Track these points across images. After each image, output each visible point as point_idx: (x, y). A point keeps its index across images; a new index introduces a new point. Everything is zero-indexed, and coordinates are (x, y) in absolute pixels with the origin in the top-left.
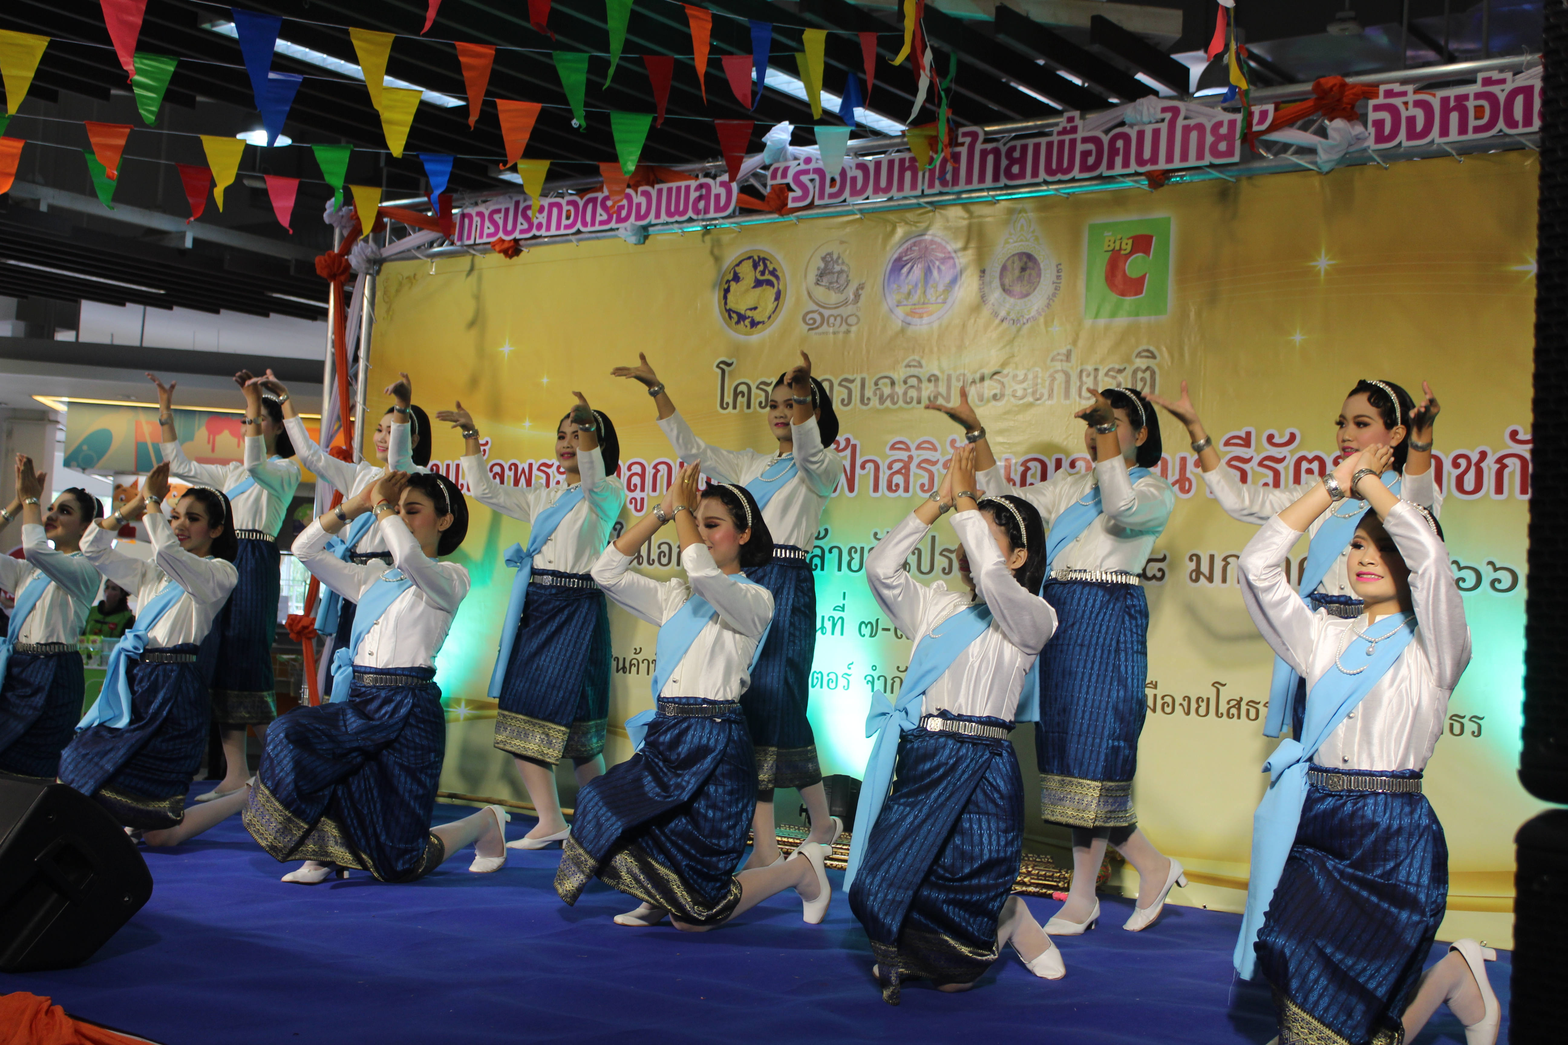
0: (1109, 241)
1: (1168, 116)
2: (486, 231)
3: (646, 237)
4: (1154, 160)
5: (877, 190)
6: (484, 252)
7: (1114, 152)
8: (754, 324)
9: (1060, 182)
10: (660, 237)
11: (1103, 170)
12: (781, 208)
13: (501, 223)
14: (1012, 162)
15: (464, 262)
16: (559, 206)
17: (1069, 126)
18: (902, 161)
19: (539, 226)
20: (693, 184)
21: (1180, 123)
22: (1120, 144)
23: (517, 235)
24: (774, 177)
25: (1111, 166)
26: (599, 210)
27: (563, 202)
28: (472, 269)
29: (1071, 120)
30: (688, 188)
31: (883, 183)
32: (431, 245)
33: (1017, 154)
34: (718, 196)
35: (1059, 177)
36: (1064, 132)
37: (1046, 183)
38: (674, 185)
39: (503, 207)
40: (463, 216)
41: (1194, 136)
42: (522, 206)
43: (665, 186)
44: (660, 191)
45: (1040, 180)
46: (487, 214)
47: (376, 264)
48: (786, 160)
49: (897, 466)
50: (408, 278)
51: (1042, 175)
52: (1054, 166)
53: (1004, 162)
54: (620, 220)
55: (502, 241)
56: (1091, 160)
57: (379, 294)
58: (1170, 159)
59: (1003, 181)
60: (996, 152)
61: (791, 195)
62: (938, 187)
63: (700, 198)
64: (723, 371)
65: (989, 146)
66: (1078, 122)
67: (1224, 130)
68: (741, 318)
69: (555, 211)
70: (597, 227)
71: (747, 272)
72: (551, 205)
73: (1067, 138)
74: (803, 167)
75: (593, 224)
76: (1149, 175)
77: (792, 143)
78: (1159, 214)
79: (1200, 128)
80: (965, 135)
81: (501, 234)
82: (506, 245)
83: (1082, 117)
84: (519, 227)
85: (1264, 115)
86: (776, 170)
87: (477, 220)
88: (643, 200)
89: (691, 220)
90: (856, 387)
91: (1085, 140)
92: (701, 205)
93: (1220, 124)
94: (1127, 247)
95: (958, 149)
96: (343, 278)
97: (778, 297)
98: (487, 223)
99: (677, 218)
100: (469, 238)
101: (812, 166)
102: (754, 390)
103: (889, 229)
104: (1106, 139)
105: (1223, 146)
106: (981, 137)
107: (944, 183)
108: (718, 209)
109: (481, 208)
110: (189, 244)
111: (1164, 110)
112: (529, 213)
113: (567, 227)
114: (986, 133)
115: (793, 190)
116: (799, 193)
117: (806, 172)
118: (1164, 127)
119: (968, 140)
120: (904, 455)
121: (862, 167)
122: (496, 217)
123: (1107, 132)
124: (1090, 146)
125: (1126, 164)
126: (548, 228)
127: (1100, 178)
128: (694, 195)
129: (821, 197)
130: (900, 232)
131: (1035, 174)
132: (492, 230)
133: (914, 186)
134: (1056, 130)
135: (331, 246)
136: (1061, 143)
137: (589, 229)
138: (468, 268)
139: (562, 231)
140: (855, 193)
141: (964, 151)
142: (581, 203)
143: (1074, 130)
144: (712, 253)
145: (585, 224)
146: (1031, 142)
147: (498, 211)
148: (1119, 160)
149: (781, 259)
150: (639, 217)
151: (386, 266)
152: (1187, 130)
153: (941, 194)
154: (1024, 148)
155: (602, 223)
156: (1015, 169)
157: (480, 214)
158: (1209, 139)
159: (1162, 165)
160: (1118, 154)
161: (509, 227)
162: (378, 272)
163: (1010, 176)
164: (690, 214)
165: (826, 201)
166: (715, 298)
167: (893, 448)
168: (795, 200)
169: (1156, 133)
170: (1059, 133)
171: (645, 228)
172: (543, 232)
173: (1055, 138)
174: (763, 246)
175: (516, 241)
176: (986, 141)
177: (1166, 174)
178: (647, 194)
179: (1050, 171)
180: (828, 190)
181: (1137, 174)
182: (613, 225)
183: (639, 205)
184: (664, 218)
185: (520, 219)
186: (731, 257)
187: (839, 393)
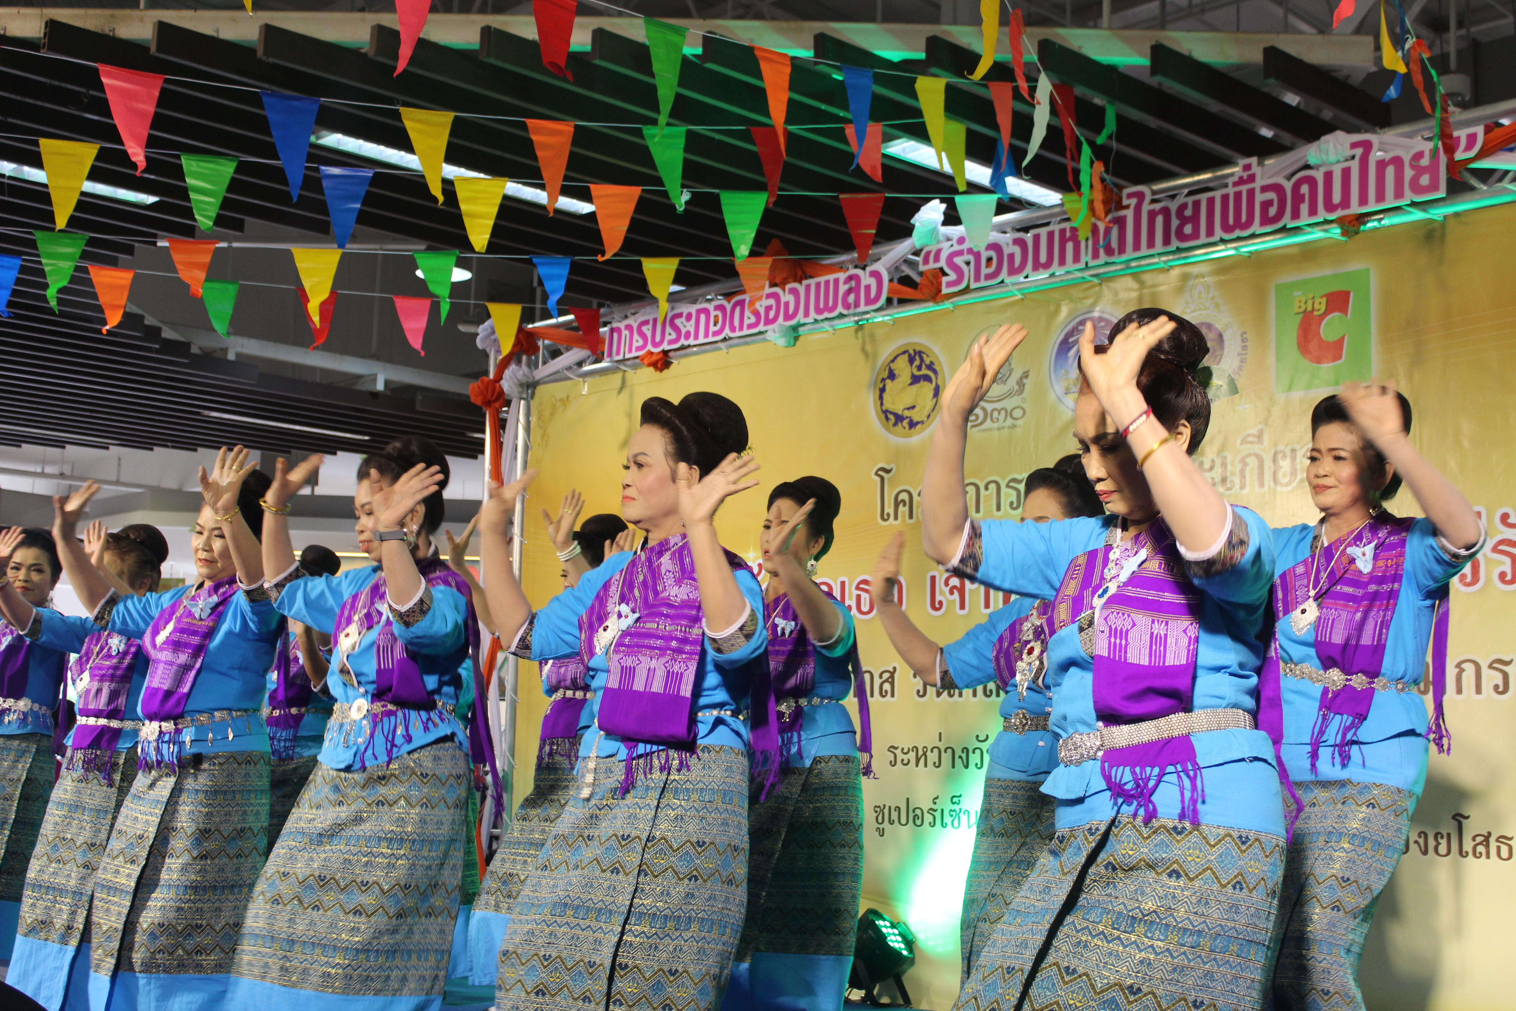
0: (1299, 301)
1: (1359, 152)
2: (635, 345)
3: (796, 338)
4: (1345, 203)
5: (1037, 266)
6: (635, 367)
7: (1298, 199)
8: (912, 424)
9: (1239, 239)
10: (810, 337)
11: (1287, 221)
12: (936, 296)
13: (649, 334)
14: (1184, 221)
15: (616, 379)
16: (706, 311)
17: (1245, 175)
18: (1063, 232)
19: (688, 335)
20: (842, 276)
21: (1373, 160)
22: (1305, 189)
23: (666, 346)
24: (926, 261)
25: (1296, 215)
26: (747, 313)
27: (710, 307)
28: (623, 386)
29: (1247, 167)
30: (836, 281)
31: (1043, 258)
32: (580, 364)
33: (1188, 212)
34: (868, 288)
35: (1238, 233)
36: (1241, 182)
37: (1223, 241)
38: (822, 279)
39: (651, 318)
40: (612, 330)
41: (1390, 171)
43: (812, 282)
44: (808, 287)
45: (1216, 238)
47: (530, 387)
48: (939, 242)
50: (561, 400)
51: (1219, 233)
52: (1231, 221)
53: (1175, 222)
54: (768, 322)
55: (651, 353)
56: (1272, 211)
57: (533, 419)
58: (1363, 201)
59: (1175, 244)
60: (1166, 212)
61: (945, 279)
62: (1103, 258)
63: (849, 291)
64: (882, 479)
65: (1157, 206)
66: (1256, 169)
67: (1425, 162)
68: (899, 418)
69: (703, 317)
70: (746, 332)
71: (903, 368)
72: (699, 312)
73: (1244, 188)
74: (957, 248)
75: (741, 329)
76: (1340, 221)
77: (945, 223)
78: (1356, 266)
79: (1397, 162)
80: (1130, 196)
81: (650, 347)
82: (654, 358)
83: (1260, 163)
84: (668, 338)
85: (1472, 139)
86: (928, 254)
87: (625, 333)
88: (791, 299)
89: (842, 316)
91: (1265, 189)
92: (851, 298)
93: (1419, 155)
94: (1321, 306)
95: (1123, 213)
96: (497, 405)
97: (937, 392)
98: (636, 336)
99: (826, 315)
100: (618, 353)
101: (965, 246)
103: (1052, 308)
104: (1288, 186)
105: (1425, 180)
106: (1148, 197)
107: (1109, 252)
108: (869, 302)
109: (630, 321)
110: (380, 386)
111: (1354, 146)
112: (678, 322)
113: (715, 334)
114: (1154, 193)
115: (945, 274)
116: (952, 276)
117: (960, 253)
118: (1355, 166)
119: (1133, 201)
121: (1020, 243)
122: (645, 329)
123: (1289, 178)
124: (1271, 195)
125: (1313, 212)
126: (696, 337)
127: (1284, 230)
128: (843, 288)
129: (977, 279)
130: (1064, 311)
131: (1210, 232)
132: (641, 343)
133: (1077, 259)
134: (1230, 181)
135: (486, 373)
136: (1238, 195)
137: (738, 334)
138: (618, 384)
139: (711, 339)
140: (1013, 271)
141: (1129, 214)
142: (728, 307)
143: (1252, 178)
144: (863, 350)
145: (733, 329)
146: (1203, 197)
147: (646, 323)
148: (1304, 208)
149: (938, 352)
150: (788, 317)
151: (540, 390)
152: (1381, 165)
153: (1107, 264)
154: (1197, 205)
155: (750, 326)
156: (1188, 229)
157: (629, 327)
158: (1409, 173)
159: (1355, 209)
160: (1303, 201)
161: (658, 339)
162: (533, 395)
163: (1182, 237)
164: (840, 309)
165: (983, 283)
166: (870, 399)
168: (949, 284)
169: (1346, 173)
170: (1235, 184)
171: (795, 329)
172: (691, 341)
173: (1231, 190)
174: (919, 339)
175: (665, 353)
176: (1154, 201)
177: (1362, 218)
178: (794, 292)
179: (1227, 228)
180: (984, 271)
181: (1327, 222)
182: (761, 327)
183: (787, 304)
184: (813, 315)
185: (668, 329)
186: (885, 352)
187: (1007, 496)
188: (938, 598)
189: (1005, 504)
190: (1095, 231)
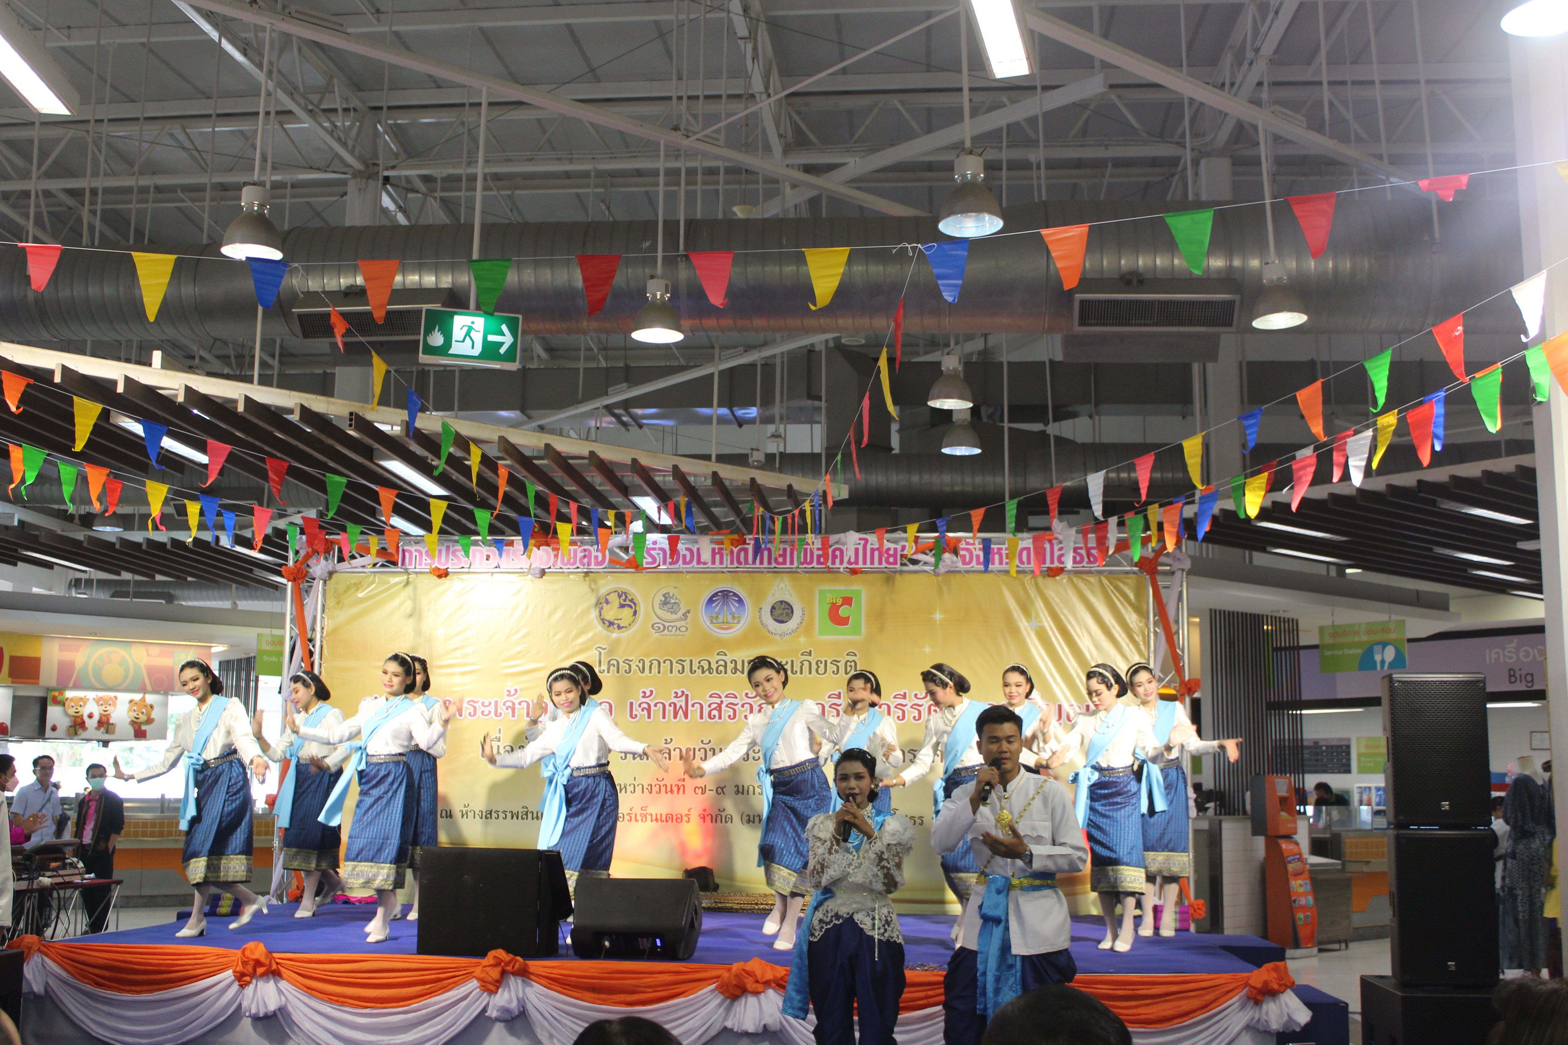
0: (830, 598)
1: (863, 542)
2: (424, 562)
4: (856, 562)
5: (698, 562)
7: (834, 556)
8: (619, 627)
9: (804, 568)
11: (828, 564)
12: (637, 566)
13: (437, 557)
14: (778, 556)
15: (403, 579)
16: (481, 552)
17: (809, 541)
19: (467, 562)
20: (581, 548)
21: (869, 547)
22: (838, 553)
23: (450, 566)
25: (833, 563)
26: (511, 557)
27: (486, 549)
28: (407, 583)
29: (810, 539)
34: (596, 557)
35: (805, 565)
36: (806, 544)
37: (797, 568)
39: (438, 548)
40: (406, 551)
41: (876, 553)
42: (451, 549)
45: (794, 566)
46: (424, 551)
47: (330, 574)
49: (713, 706)
50: (355, 584)
51: (796, 564)
53: (774, 555)
55: (436, 568)
57: (330, 593)
58: (864, 562)
59: (774, 565)
60: (769, 550)
61: (645, 560)
62: (736, 565)
63: (585, 556)
66: (814, 540)
67: (891, 552)
68: (611, 624)
69: (479, 554)
71: (614, 600)
73: (808, 547)
74: (652, 546)
76: (852, 569)
78: (856, 587)
79: (879, 549)
82: (438, 571)
84: (451, 561)
87: (417, 554)
88: (546, 554)
89: (577, 568)
90: (687, 665)
91: (818, 549)
92: (586, 560)
93: (889, 549)
94: (840, 602)
95: (746, 546)
97: (635, 613)
98: (424, 557)
99: (569, 566)
100: (410, 564)
101: (657, 546)
102: (621, 664)
104: (829, 550)
105: (891, 560)
107: (739, 562)
108: (597, 564)
109: (418, 547)
111: (860, 539)
112: (459, 554)
113: (488, 564)
115: (646, 558)
116: (650, 559)
117: (654, 549)
118: (861, 547)
119: (752, 542)
120: (718, 701)
121: (689, 550)
125: (841, 563)
128: (580, 555)
131: (791, 563)
132: (430, 561)
133: (721, 562)
140: (685, 563)
141: (750, 548)
144: (591, 586)
148: (838, 561)
149: (637, 594)
150: (542, 563)
151: (338, 576)
152: (873, 550)
154: (784, 550)
155: (514, 564)
156: (780, 560)
157: (419, 551)
158: (885, 555)
159: (861, 565)
160: (837, 558)
162: (330, 579)
163: (776, 562)
164: (578, 564)
165: (667, 565)
166: (593, 612)
167: (711, 696)
168: (647, 563)
169: (857, 550)
171: (544, 570)
174: (625, 586)
175: (448, 569)
178: (546, 551)
179: (799, 562)
180: (669, 560)
181: (846, 568)
183: (542, 556)
185: (451, 557)
186: (603, 591)
187: (677, 667)
188: (634, 713)
189: (675, 670)
190: (732, 552)
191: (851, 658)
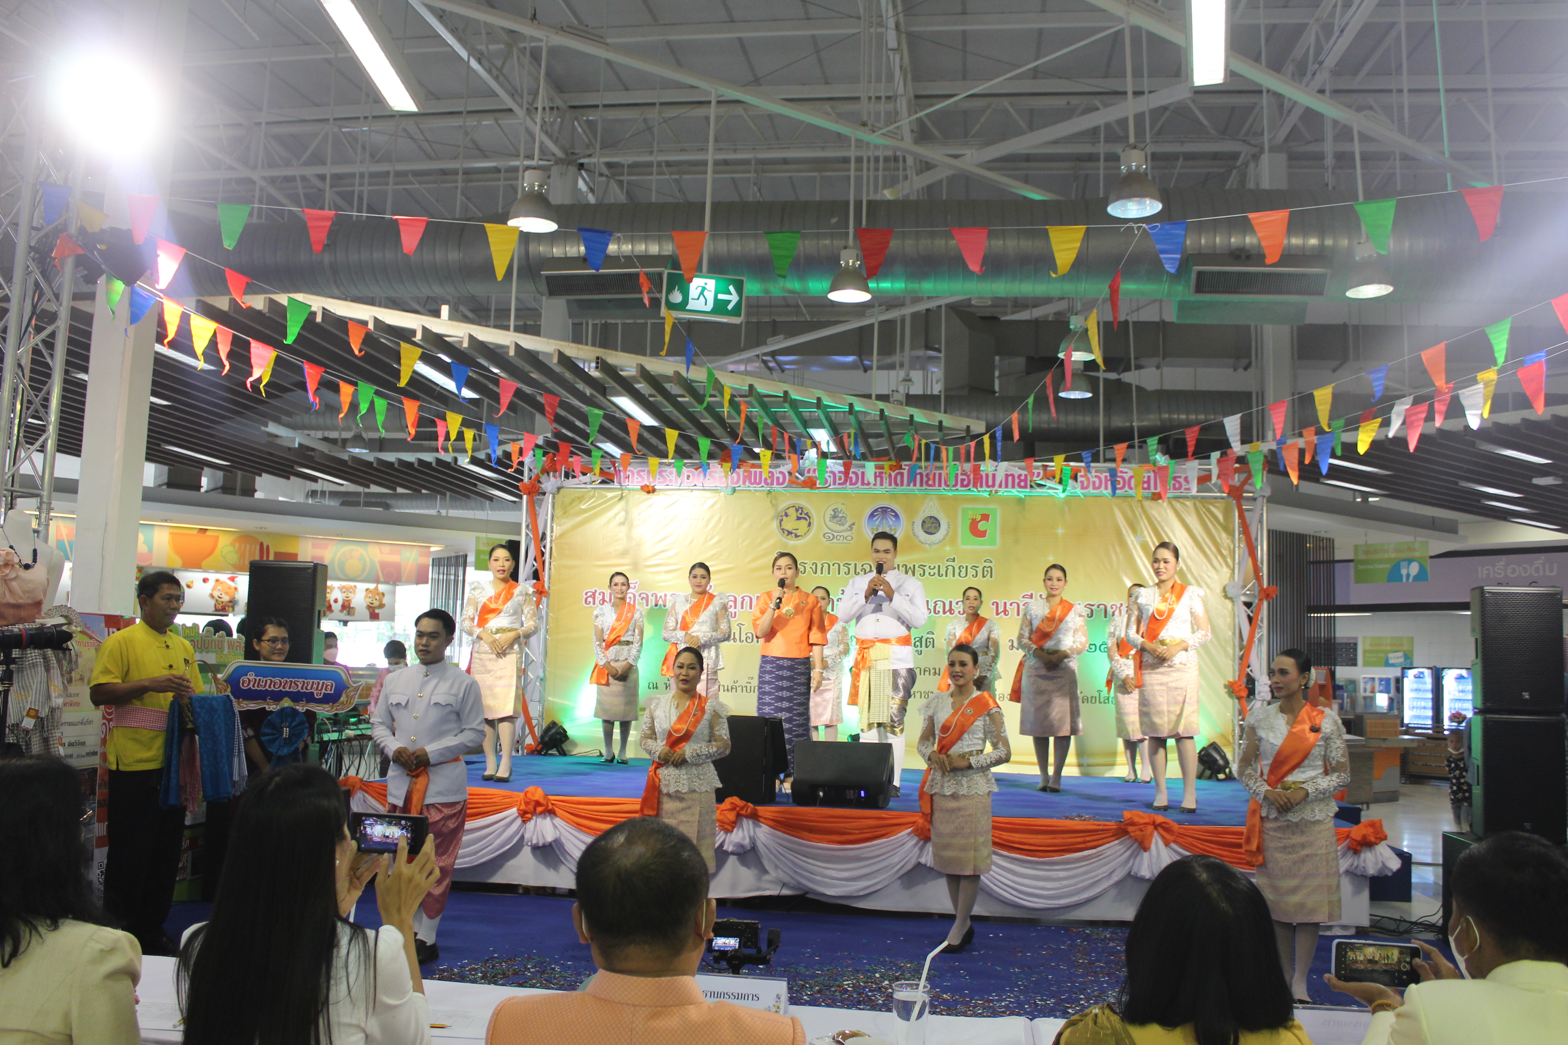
0: (970, 515)
2: (635, 480)
3: (735, 492)
4: (993, 485)
5: (862, 484)
6: (633, 490)
7: (975, 480)
8: (796, 536)
9: (951, 490)
10: (743, 493)
11: (970, 487)
12: (811, 487)
13: (645, 477)
14: (929, 479)
15: (618, 494)
16: (683, 472)
19: (671, 481)
22: (978, 478)
23: (656, 484)
24: (809, 472)
25: (974, 486)
26: (709, 477)
28: (622, 497)
33: (931, 476)
34: (778, 478)
35: (950, 488)
37: (944, 490)
39: (646, 469)
40: (619, 471)
41: (1010, 478)
45: (942, 488)
46: (635, 471)
47: (558, 488)
48: (814, 466)
50: (579, 497)
51: (943, 486)
52: (948, 483)
53: (925, 479)
54: (722, 482)
56: (965, 483)
57: (558, 504)
58: (1000, 486)
59: (925, 487)
60: (921, 475)
61: (818, 481)
62: (893, 486)
67: (1022, 478)
68: (790, 533)
71: (792, 512)
73: (954, 472)
75: (704, 483)
76: (990, 491)
78: (992, 506)
79: (1013, 475)
80: (905, 466)
81: (645, 482)
82: (647, 488)
84: (658, 480)
85: (1039, 474)
86: (810, 470)
87: (629, 473)
88: (736, 475)
89: (762, 487)
90: (852, 567)
91: (962, 475)
93: (1020, 475)
94: (979, 518)
95: (902, 472)
96: (534, 494)
97: (810, 524)
99: (756, 485)
100: (625, 482)
101: (828, 470)
104: (971, 475)
105: (1022, 484)
107: (896, 484)
108: (778, 484)
109: (631, 468)
111: (996, 466)
114: (916, 466)
116: (822, 481)
119: (907, 468)
121: (855, 473)
123: (972, 472)
124: (964, 477)
125: (981, 486)
126: (676, 482)
127: (969, 490)
128: (764, 475)
129: (834, 484)
131: (940, 485)
132: (639, 480)
133: (882, 484)
136: (951, 474)
140: (852, 484)
141: (905, 472)
142: (696, 472)
144: (773, 503)
146: (937, 472)
147: (643, 471)
148: (978, 484)
149: (811, 509)
150: (733, 482)
151: (564, 491)
154: (934, 474)
155: (711, 483)
156: (930, 482)
157: (631, 471)
158: (1017, 481)
159: (997, 488)
160: (977, 482)
161: (650, 480)
162: (558, 494)
163: (928, 485)
164: (763, 484)
165: (836, 486)
169: (994, 475)
171: (735, 488)
174: (801, 502)
175: (655, 486)
176: (914, 469)
177: (997, 492)
179: (946, 485)
180: (838, 481)
181: (985, 490)
182: (718, 484)
183: (734, 477)
184: (747, 484)
185: (661, 476)
186: (782, 506)
187: (844, 569)
190: (890, 475)
191: (987, 564)
